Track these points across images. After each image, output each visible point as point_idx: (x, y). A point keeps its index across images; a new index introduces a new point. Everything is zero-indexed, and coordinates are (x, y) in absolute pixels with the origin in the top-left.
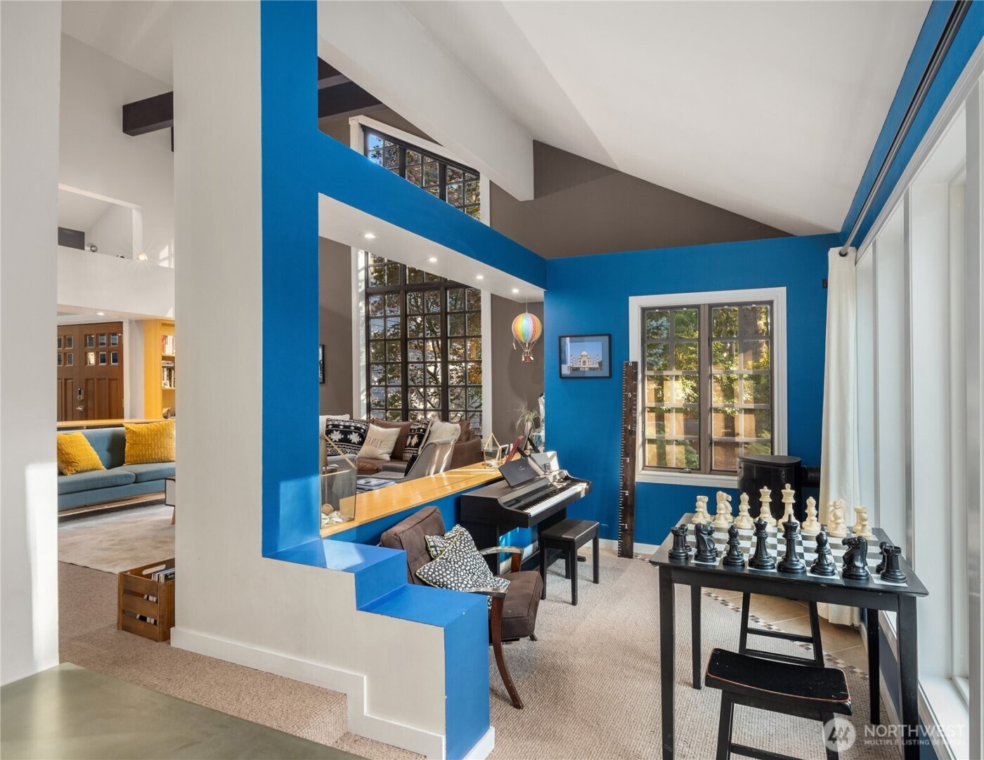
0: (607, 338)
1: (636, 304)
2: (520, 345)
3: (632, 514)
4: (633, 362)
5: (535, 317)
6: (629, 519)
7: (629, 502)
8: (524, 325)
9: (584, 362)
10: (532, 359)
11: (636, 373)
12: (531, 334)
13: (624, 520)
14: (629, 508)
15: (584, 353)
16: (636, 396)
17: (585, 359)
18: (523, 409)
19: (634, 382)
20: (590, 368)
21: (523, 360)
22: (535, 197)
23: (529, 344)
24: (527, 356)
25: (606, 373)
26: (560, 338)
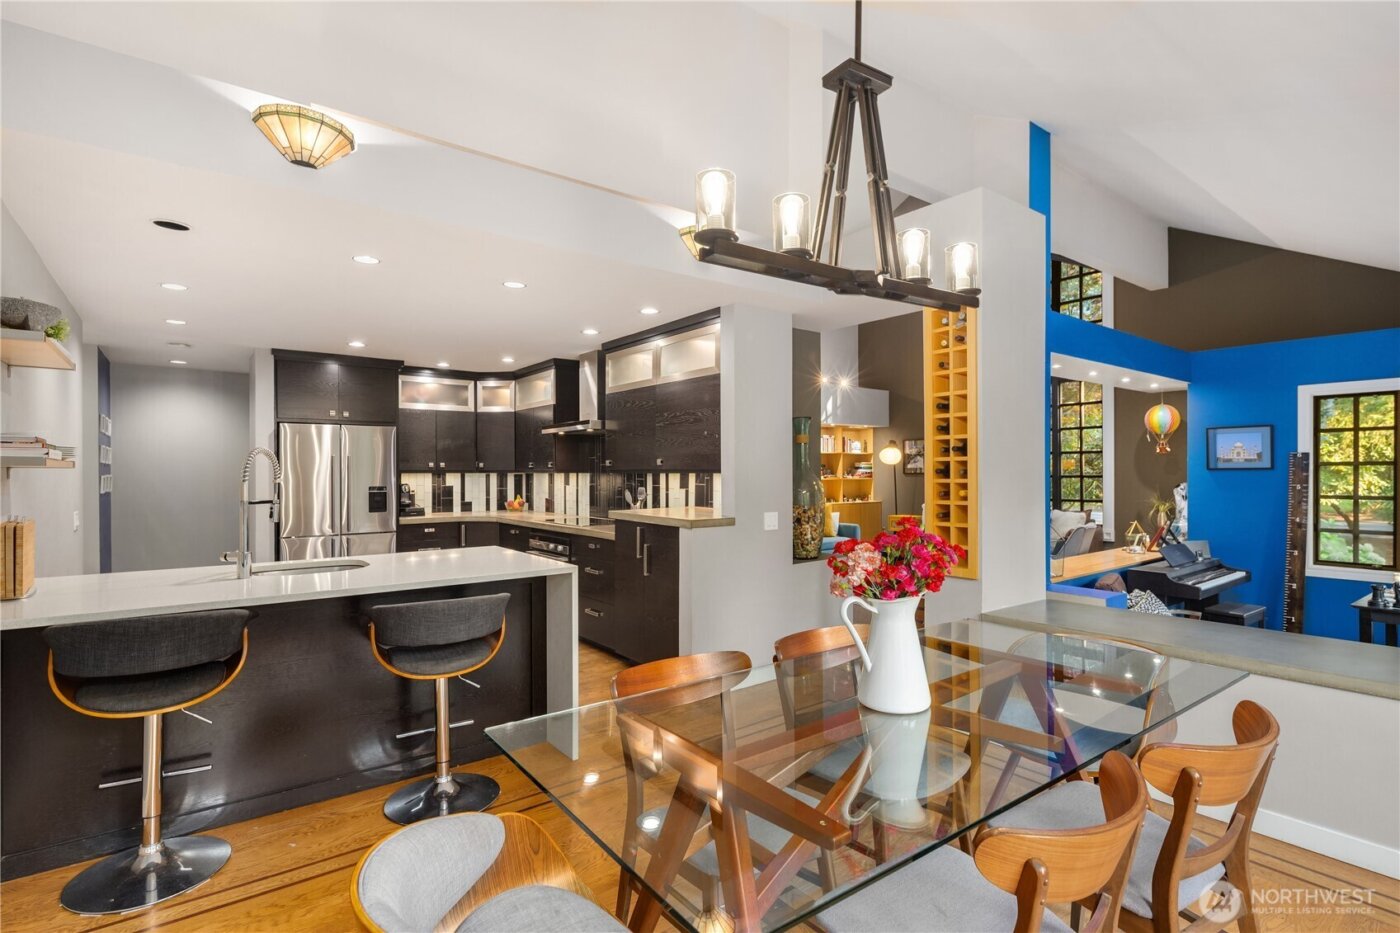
0: (1268, 429)
1: (1306, 394)
2: (1155, 437)
3: (1301, 607)
4: (1303, 454)
5: (1173, 408)
6: (1297, 612)
7: (1298, 596)
8: (1161, 417)
9: (1238, 454)
10: (1168, 449)
11: (1307, 465)
12: (1168, 426)
13: (1290, 613)
14: (1297, 603)
15: (1239, 444)
16: (1307, 488)
17: (1240, 450)
18: (1155, 501)
19: (1305, 474)
20: (1246, 460)
21: (1158, 451)
22: (1170, 284)
23: (1166, 435)
24: (1163, 447)
25: (1266, 463)
26: (1207, 429)
